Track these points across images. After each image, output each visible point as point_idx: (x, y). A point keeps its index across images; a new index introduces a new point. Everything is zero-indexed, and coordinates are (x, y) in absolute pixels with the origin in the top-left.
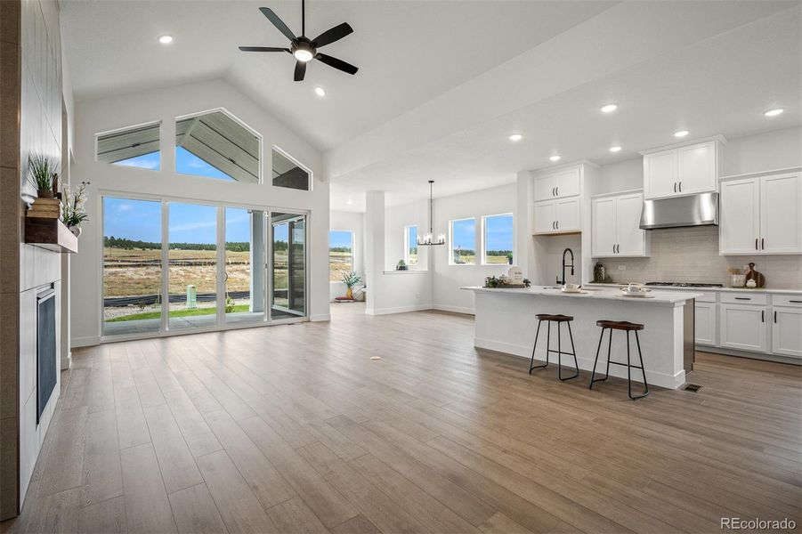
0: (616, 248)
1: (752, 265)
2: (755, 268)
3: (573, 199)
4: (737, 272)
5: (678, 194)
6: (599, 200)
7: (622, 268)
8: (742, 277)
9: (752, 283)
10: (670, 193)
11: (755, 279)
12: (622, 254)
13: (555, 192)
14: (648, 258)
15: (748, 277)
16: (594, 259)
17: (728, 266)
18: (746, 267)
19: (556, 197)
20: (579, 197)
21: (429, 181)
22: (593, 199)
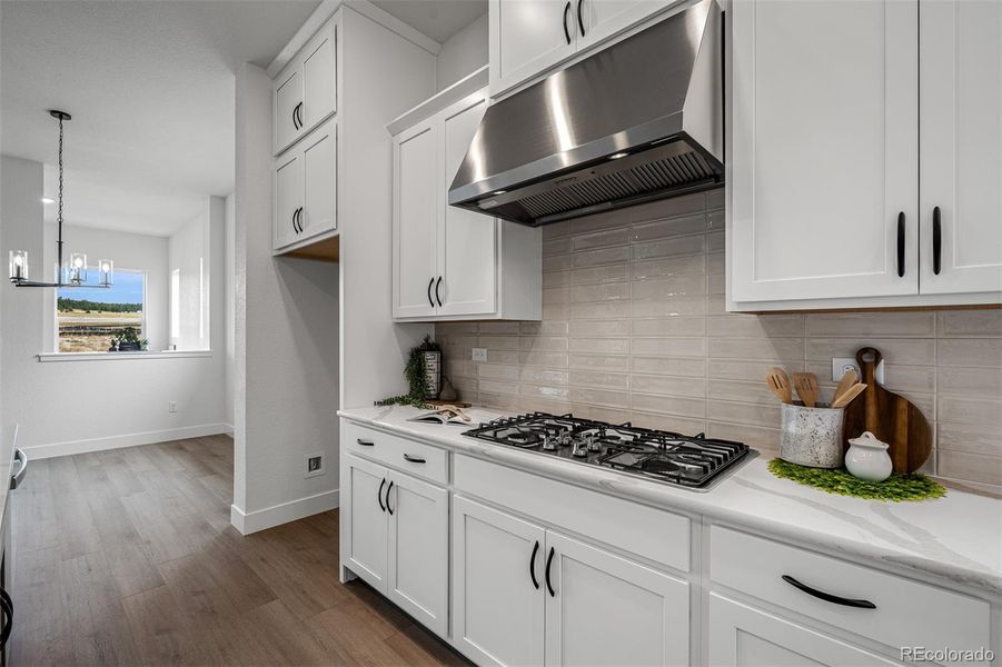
0: (435, 289)
1: (867, 358)
2: (881, 374)
3: (324, 129)
4: (805, 393)
5: (579, 44)
6: (405, 135)
8: (828, 422)
9: (870, 456)
10: (555, 52)
11: (885, 434)
13: (297, 112)
14: (535, 324)
15: (853, 426)
17: (765, 361)
18: (844, 367)
19: (302, 131)
20: (335, 120)
21: (53, 112)
22: (395, 130)
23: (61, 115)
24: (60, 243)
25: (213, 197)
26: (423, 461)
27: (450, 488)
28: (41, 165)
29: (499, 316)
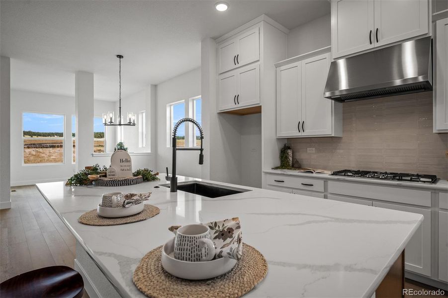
0: (301, 126)
3: (253, 66)
5: (375, 45)
6: (283, 68)
7: (311, 150)
10: (364, 46)
12: (308, 133)
13: (236, 58)
16: (280, 140)
19: (237, 66)
20: (258, 63)
21: (118, 56)
22: (277, 66)
23: (120, 57)
24: (120, 108)
25: (151, 85)
26: (312, 185)
27: (326, 193)
28: (92, 74)
29: (333, 135)
